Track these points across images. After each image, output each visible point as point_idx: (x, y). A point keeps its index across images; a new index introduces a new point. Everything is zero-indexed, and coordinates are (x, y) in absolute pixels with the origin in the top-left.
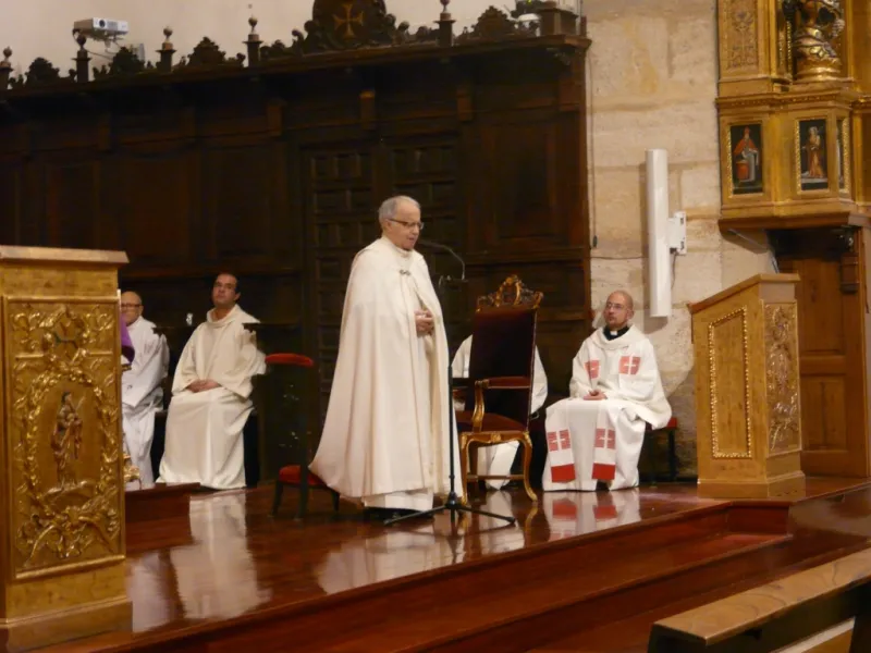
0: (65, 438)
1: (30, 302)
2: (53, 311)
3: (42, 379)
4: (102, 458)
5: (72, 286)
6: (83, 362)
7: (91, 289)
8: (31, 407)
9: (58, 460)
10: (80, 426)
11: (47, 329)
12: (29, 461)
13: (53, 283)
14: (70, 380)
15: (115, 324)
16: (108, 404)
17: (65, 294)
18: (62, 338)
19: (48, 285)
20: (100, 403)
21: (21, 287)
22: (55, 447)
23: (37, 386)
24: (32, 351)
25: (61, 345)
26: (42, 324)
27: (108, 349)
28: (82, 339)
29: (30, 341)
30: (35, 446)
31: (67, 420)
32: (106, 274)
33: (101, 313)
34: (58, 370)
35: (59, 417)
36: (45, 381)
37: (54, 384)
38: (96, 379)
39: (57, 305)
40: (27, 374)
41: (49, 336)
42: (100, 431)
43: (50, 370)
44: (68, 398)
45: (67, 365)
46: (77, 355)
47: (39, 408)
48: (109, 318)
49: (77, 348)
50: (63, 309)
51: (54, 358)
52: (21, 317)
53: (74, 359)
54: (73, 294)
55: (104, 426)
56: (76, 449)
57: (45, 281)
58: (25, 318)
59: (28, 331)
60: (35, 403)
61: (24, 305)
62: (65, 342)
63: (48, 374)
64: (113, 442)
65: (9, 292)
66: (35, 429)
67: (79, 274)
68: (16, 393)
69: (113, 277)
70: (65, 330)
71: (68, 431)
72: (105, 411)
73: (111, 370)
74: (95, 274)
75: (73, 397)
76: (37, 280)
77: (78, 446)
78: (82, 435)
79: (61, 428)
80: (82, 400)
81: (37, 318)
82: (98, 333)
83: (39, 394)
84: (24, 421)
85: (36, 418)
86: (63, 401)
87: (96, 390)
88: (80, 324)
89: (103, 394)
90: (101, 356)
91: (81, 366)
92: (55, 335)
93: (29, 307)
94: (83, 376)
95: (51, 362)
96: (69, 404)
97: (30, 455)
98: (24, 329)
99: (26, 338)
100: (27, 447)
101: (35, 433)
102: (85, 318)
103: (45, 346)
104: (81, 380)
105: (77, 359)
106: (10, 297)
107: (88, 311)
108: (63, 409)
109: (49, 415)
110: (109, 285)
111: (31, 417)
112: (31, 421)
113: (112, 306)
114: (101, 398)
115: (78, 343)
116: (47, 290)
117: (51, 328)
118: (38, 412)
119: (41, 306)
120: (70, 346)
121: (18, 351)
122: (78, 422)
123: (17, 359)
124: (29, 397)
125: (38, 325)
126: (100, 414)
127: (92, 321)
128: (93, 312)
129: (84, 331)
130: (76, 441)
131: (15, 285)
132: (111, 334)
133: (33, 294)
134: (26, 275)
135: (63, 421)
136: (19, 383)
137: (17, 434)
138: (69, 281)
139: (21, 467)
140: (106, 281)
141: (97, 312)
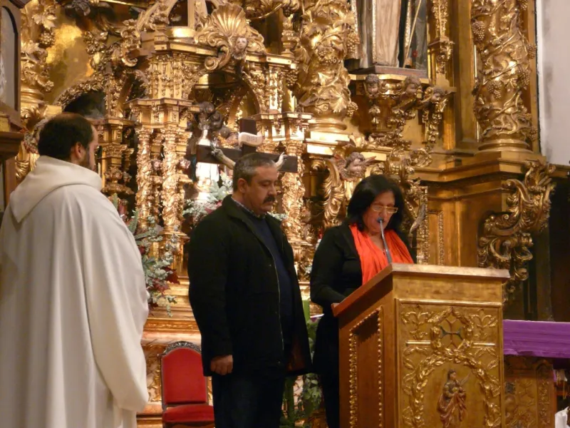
0: (449, 405)
1: (418, 304)
2: (441, 311)
3: (429, 360)
4: (485, 423)
5: (460, 294)
6: (466, 350)
7: (478, 297)
8: (419, 380)
9: (444, 421)
10: (464, 397)
11: (434, 324)
12: (416, 420)
13: (442, 291)
14: (455, 362)
15: (497, 323)
16: (491, 382)
17: (453, 299)
18: (447, 330)
19: (437, 292)
20: (484, 382)
21: (412, 293)
22: (440, 410)
23: (425, 365)
24: (421, 339)
25: (448, 336)
26: (430, 321)
27: (492, 341)
28: (466, 333)
29: (418, 332)
30: (421, 409)
31: (452, 392)
32: (492, 286)
33: (486, 313)
34: (443, 354)
35: (445, 390)
36: (431, 362)
37: (441, 365)
38: (480, 363)
39: (444, 307)
40: (416, 355)
41: (436, 330)
42: (484, 402)
43: (436, 353)
44: (453, 375)
45: (452, 351)
46: (462, 344)
47: (426, 381)
48: (493, 319)
49: (462, 339)
50: (449, 309)
51: (440, 345)
52: (411, 314)
53: (459, 347)
54: (461, 300)
55: (487, 399)
56: (460, 414)
57: (434, 290)
58: (416, 316)
59: (417, 325)
60: (421, 377)
61: (414, 306)
62: (451, 334)
63: (435, 357)
64: (495, 410)
65: (401, 296)
66: (422, 397)
67: (466, 285)
68: (406, 369)
69: (499, 289)
70: (451, 325)
71: (452, 401)
72: (487, 388)
73: (495, 357)
74: (480, 286)
75: (458, 374)
76: (427, 288)
77: (462, 412)
78: (466, 404)
79: (446, 398)
80: (466, 378)
81: (426, 315)
82: (482, 329)
83: (426, 371)
84: (412, 390)
85: (423, 388)
86: (449, 377)
87: (480, 370)
88: (465, 322)
89: (485, 375)
90: (485, 346)
91: (465, 353)
92: (441, 328)
93: (418, 307)
94: (467, 360)
95: (437, 348)
96: (455, 381)
97: (417, 416)
98: (414, 323)
99: (415, 330)
100: (415, 409)
101: (422, 399)
102: (470, 317)
103: (433, 336)
104: (465, 363)
105: (462, 347)
106: (401, 300)
107: (475, 313)
108: (448, 383)
109: (435, 387)
110: (495, 294)
111: (418, 388)
112: (419, 391)
113: (497, 309)
114: (483, 378)
115: (462, 336)
116: (435, 296)
117: (438, 322)
118: (424, 385)
119: (429, 307)
120: (456, 338)
121: (409, 339)
122: (461, 394)
123: (407, 345)
124: (418, 372)
125: (426, 322)
126: (483, 390)
127: (477, 321)
128: (478, 313)
129: (468, 326)
130: (461, 408)
131: (407, 292)
132: (496, 330)
133: (424, 298)
134: (418, 283)
135: (447, 392)
136: (408, 362)
137: (407, 399)
138: (456, 290)
139: (410, 424)
140: (490, 291)
141: (482, 313)
